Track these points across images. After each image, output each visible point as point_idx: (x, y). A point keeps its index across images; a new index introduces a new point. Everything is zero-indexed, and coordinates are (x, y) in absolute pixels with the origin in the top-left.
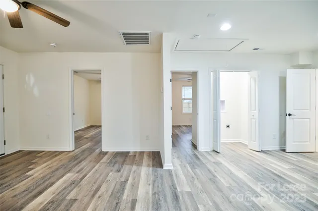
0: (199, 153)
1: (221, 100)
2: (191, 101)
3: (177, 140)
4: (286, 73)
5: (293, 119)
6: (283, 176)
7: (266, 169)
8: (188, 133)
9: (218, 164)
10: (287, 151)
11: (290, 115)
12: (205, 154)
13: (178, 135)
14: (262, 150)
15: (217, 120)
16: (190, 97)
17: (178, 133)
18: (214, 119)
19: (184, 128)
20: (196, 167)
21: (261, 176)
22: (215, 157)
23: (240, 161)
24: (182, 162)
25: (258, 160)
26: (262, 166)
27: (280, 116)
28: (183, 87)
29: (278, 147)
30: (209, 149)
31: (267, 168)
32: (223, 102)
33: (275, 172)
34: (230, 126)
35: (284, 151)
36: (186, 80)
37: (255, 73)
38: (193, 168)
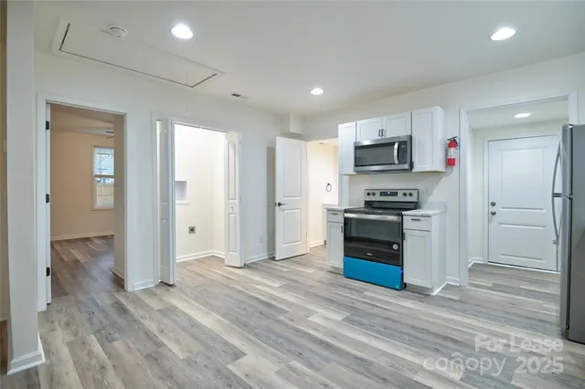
0: (127, 297)
1: (177, 179)
2: (112, 180)
3: (74, 277)
4: (274, 143)
5: (284, 210)
6: (274, 303)
7: (251, 297)
8: (107, 253)
9: (169, 311)
10: (277, 258)
11: (279, 204)
12: (142, 296)
13: (77, 261)
14: (245, 265)
15: (168, 220)
16: (111, 171)
17: (79, 257)
18: (162, 219)
19: (98, 242)
20: (117, 335)
21: (242, 313)
22: (163, 298)
23: (210, 293)
24: (76, 334)
25: (238, 283)
26: (244, 294)
27: (268, 206)
28: (97, 150)
29: (266, 254)
30: (151, 282)
31: (252, 294)
32: (182, 184)
33: (262, 298)
34: (196, 230)
35: (273, 259)
36: (104, 132)
37: (235, 136)
38: (106, 340)
